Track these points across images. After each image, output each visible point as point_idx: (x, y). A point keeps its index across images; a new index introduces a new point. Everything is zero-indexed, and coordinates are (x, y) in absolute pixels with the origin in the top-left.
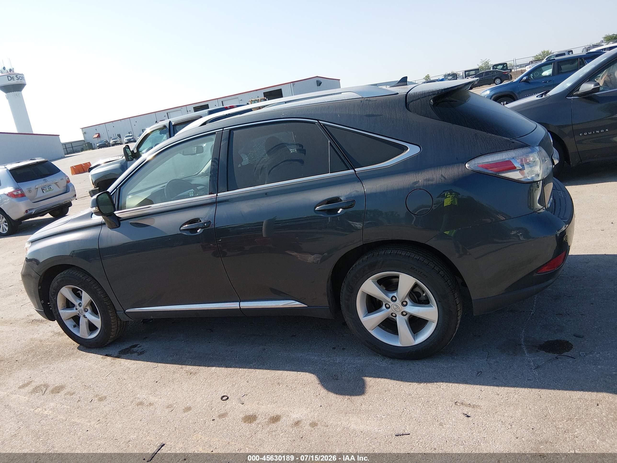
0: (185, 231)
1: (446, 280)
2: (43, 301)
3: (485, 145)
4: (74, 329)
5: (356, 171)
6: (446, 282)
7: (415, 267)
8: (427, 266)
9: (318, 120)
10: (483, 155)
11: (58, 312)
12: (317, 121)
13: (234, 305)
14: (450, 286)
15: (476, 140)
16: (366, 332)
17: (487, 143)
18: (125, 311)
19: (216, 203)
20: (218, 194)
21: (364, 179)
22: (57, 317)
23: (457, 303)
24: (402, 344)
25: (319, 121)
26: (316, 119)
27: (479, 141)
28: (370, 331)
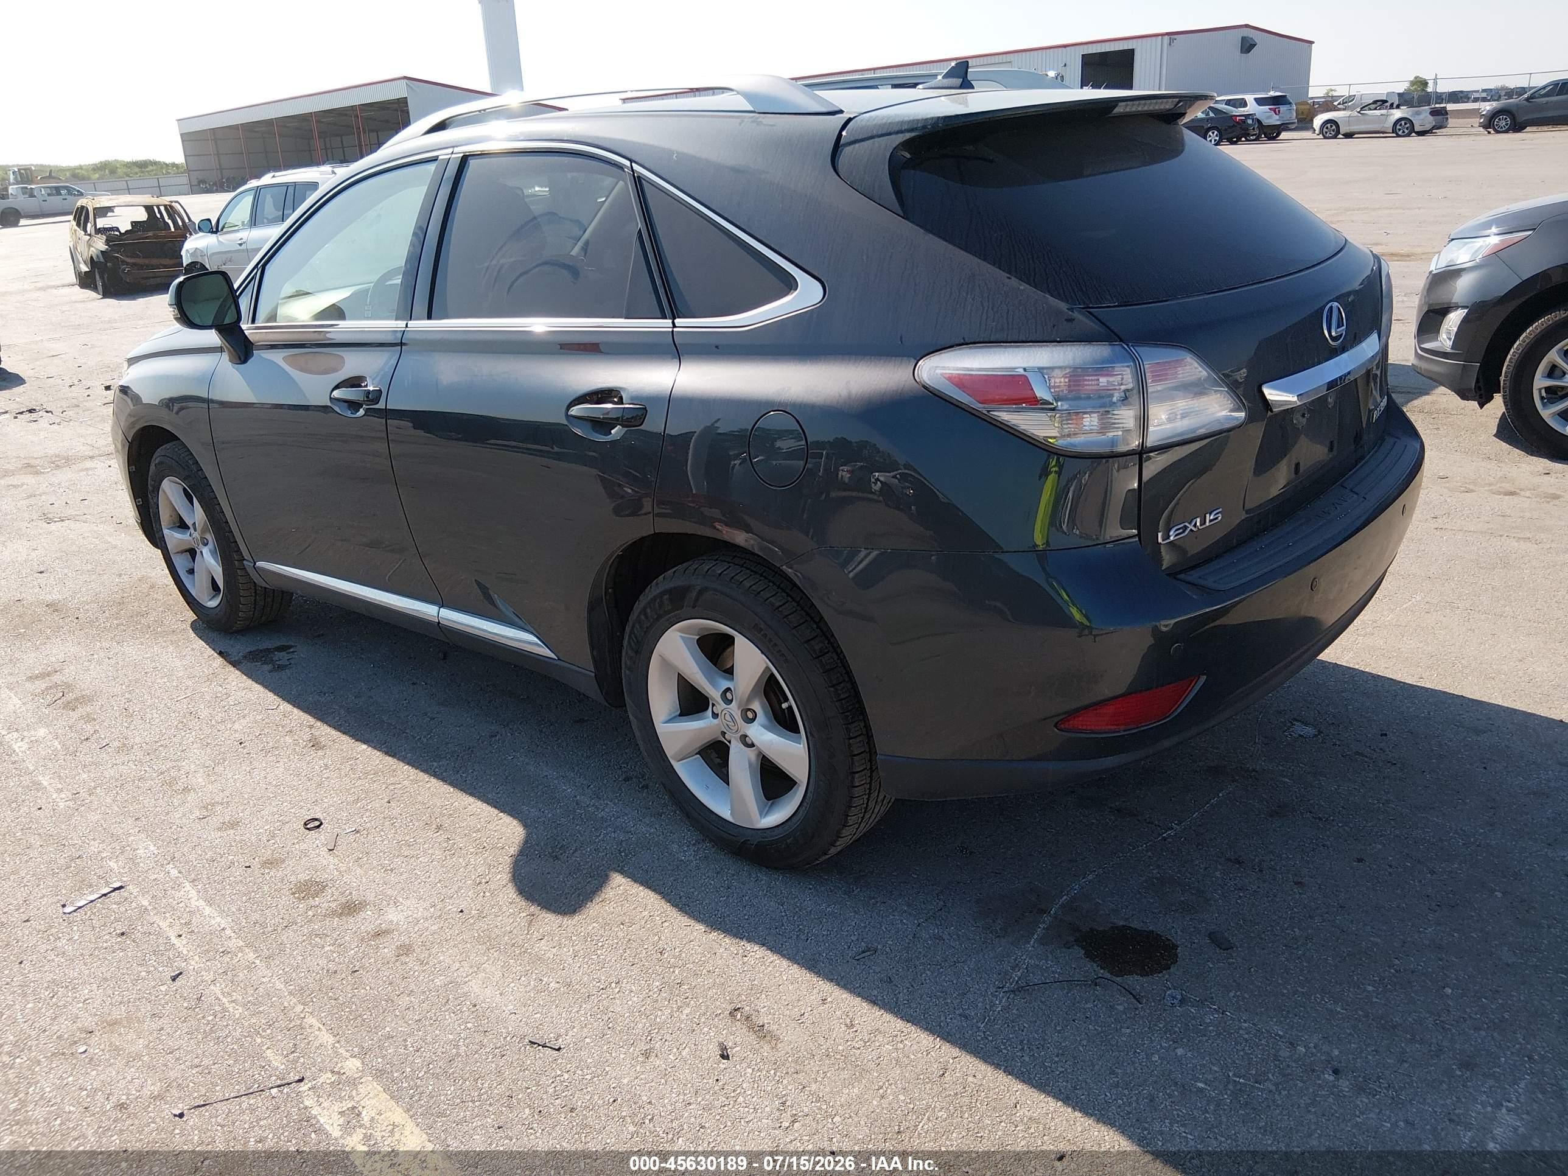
0: (338, 403)
1: (834, 682)
2: (140, 500)
3: (984, 314)
4: (187, 577)
5: (677, 325)
6: (833, 686)
7: (762, 626)
8: (794, 631)
9: (631, 161)
10: (967, 344)
11: (161, 533)
12: (628, 163)
13: (428, 610)
14: (843, 701)
15: (965, 295)
16: (664, 760)
17: (992, 309)
18: (255, 564)
19: (399, 344)
20: (411, 323)
21: (687, 354)
22: (161, 544)
23: (852, 751)
24: (734, 818)
25: (633, 164)
26: (629, 156)
27: (973, 299)
28: (673, 762)
